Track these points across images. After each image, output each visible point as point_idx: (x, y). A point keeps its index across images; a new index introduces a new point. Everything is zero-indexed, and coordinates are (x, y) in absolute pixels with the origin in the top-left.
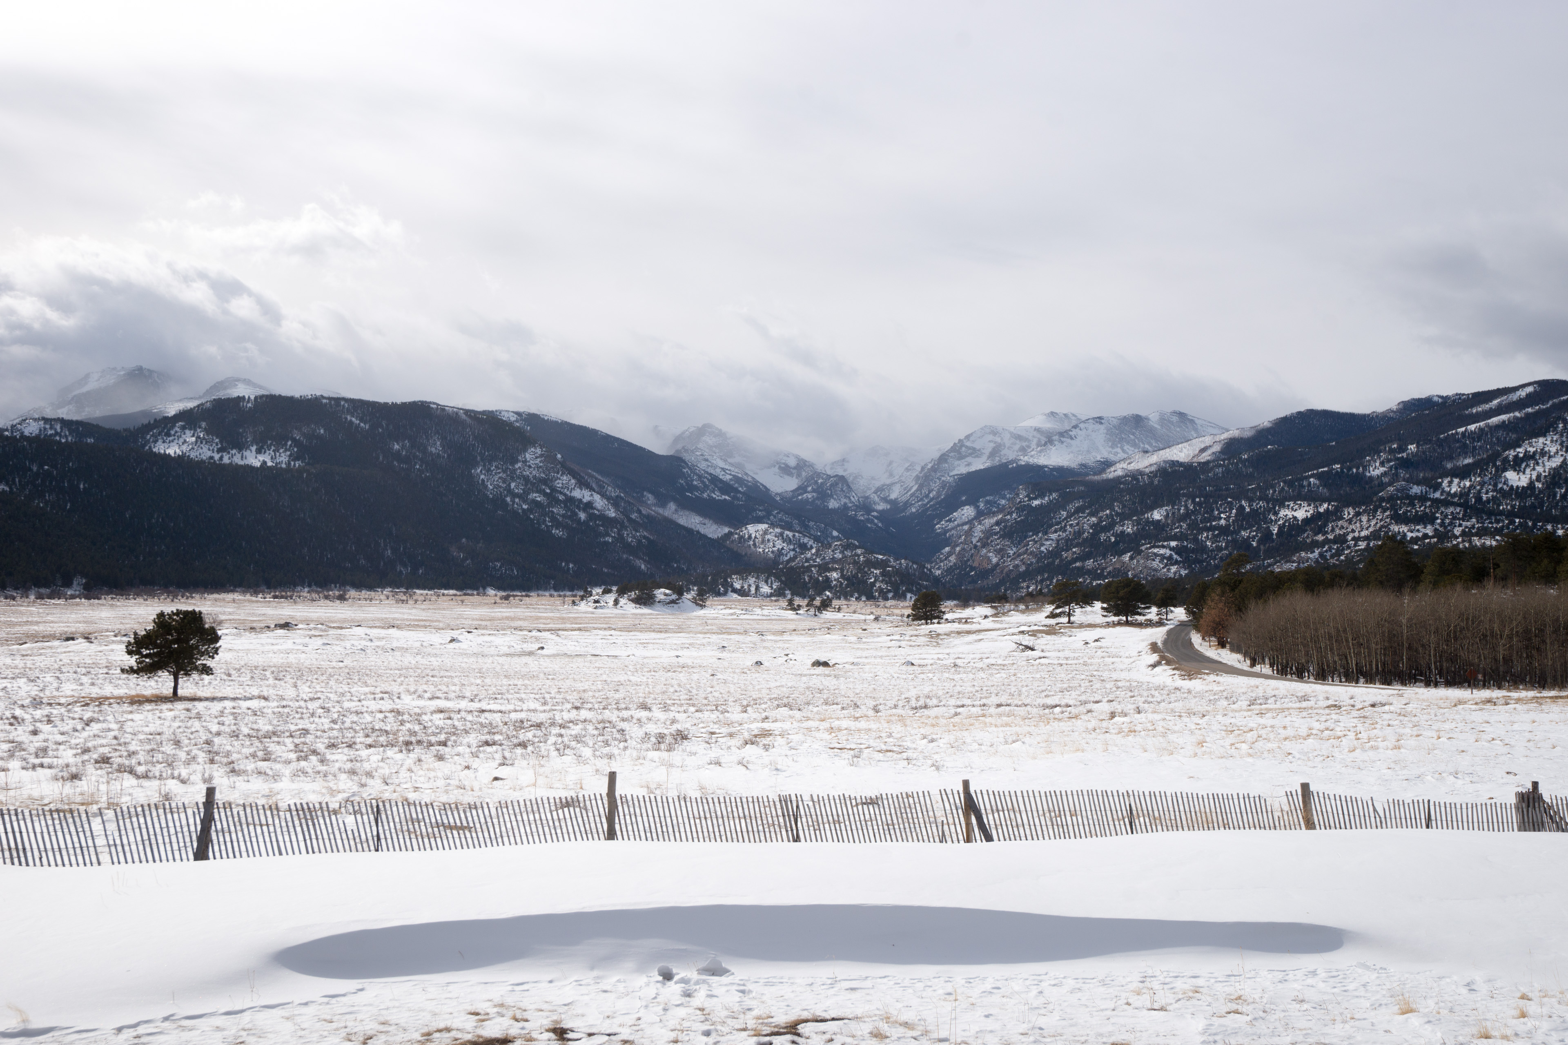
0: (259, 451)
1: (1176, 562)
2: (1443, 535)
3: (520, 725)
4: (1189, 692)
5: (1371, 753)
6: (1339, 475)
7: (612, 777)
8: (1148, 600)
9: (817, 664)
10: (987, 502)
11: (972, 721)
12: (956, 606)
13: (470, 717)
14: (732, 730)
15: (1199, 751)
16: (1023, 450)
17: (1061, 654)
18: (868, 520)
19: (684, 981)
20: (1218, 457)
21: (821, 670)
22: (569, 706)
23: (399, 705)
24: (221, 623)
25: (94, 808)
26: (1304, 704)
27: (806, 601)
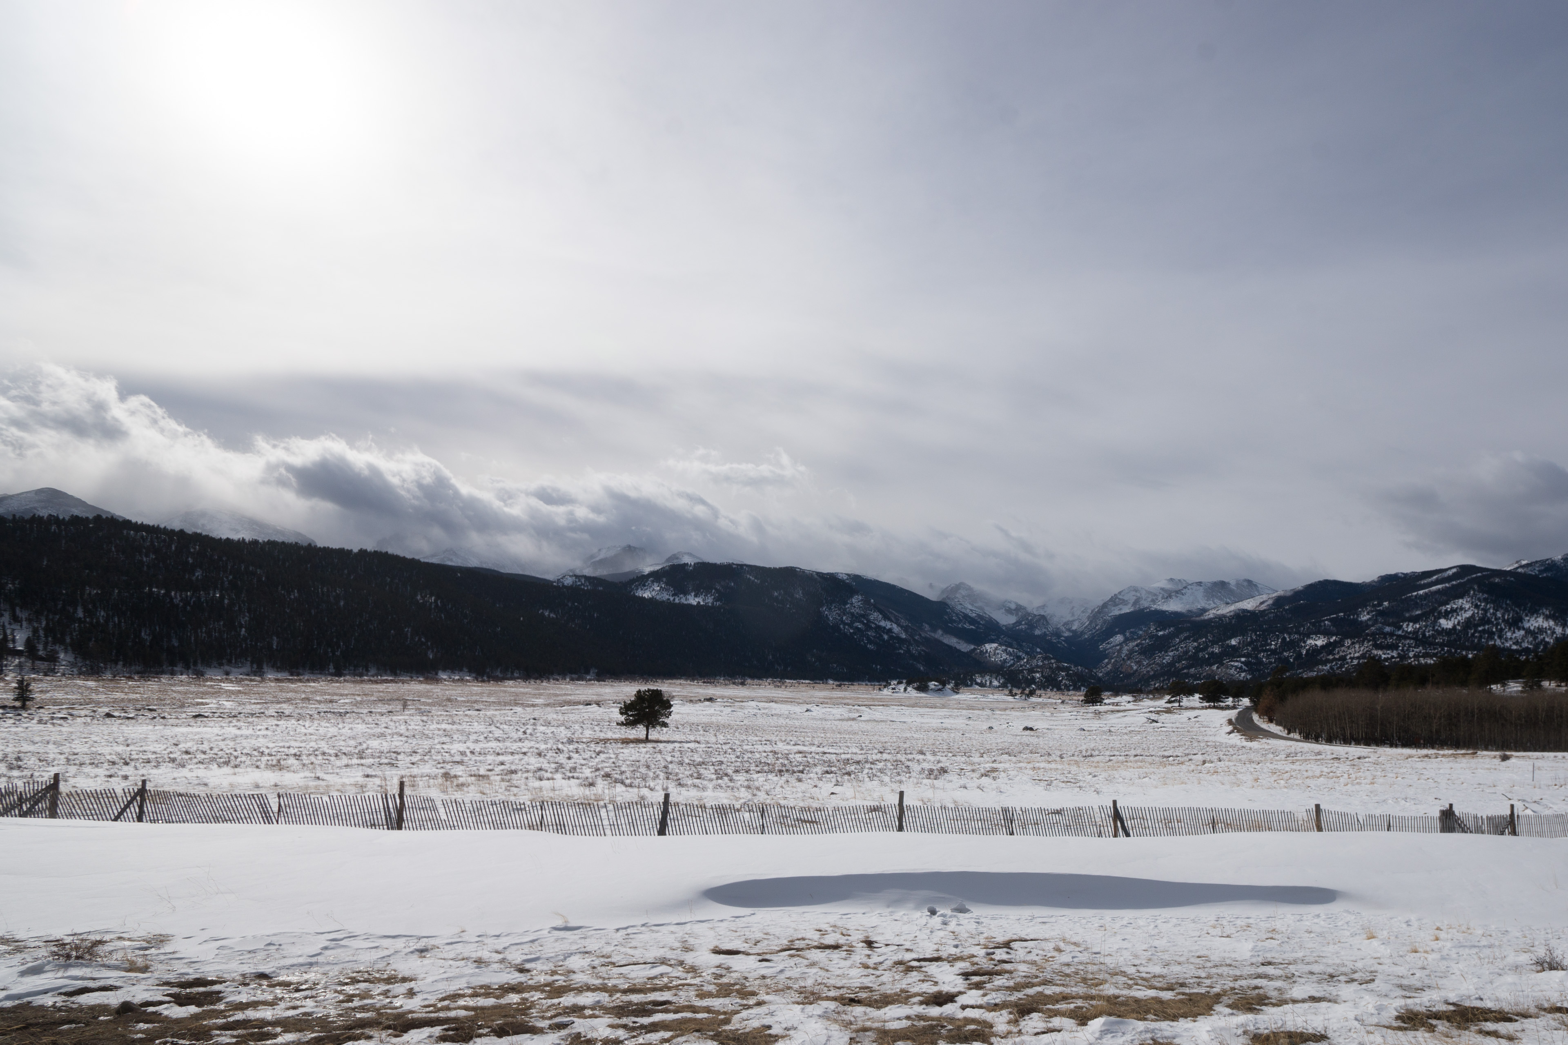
0: (696, 596)
1: (1245, 671)
2: (1404, 657)
3: (847, 762)
4: (1251, 749)
5: (1357, 786)
6: (1342, 619)
7: (902, 794)
8: (1228, 694)
9: (1026, 729)
10: (1131, 633)
11: (1119, 764)
12: (1111, 695)
13: (817, 757)
14: (974, 767)
15: (1255, 784)
16: (1153, 601)
17: (1174, 725)
18: (1059, 642)
19: (943, 915)
20: (1271, 607)
21: (1028, 732)
22: (876, 751)
23: (776, 748)
24: (673, 697)
25: (601, 803)
26: (1319, 757)
27: (1020, 691)
